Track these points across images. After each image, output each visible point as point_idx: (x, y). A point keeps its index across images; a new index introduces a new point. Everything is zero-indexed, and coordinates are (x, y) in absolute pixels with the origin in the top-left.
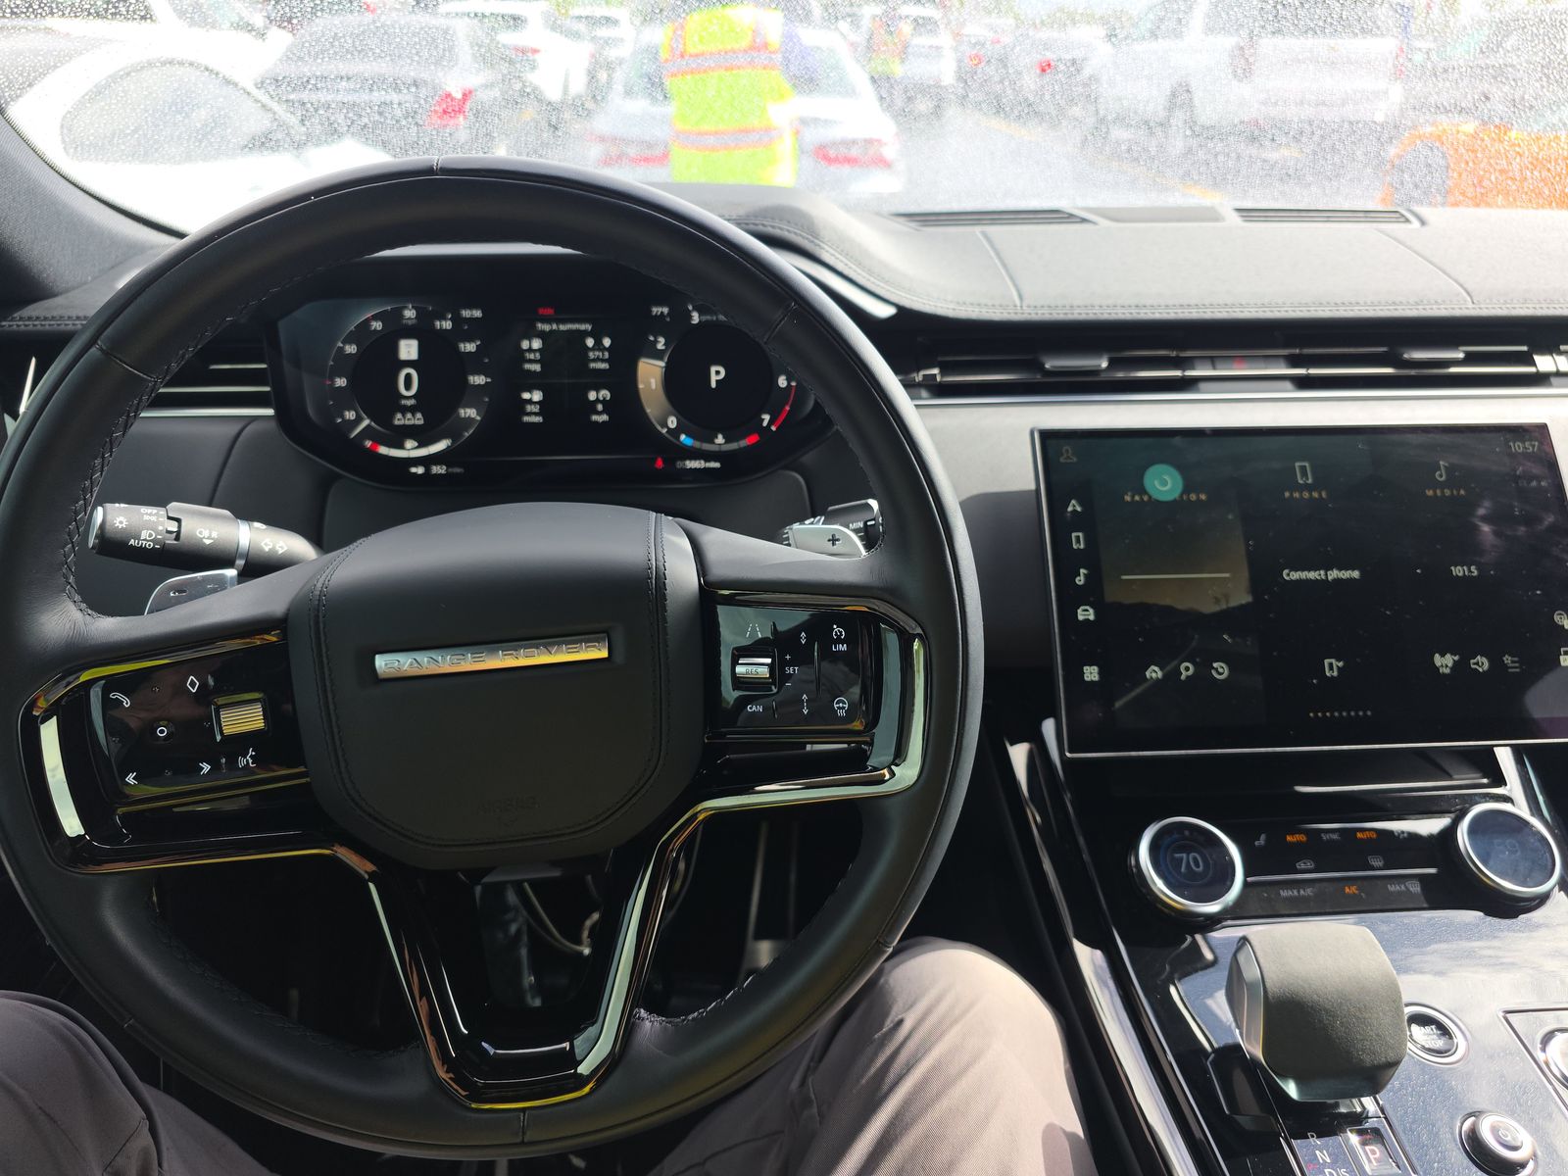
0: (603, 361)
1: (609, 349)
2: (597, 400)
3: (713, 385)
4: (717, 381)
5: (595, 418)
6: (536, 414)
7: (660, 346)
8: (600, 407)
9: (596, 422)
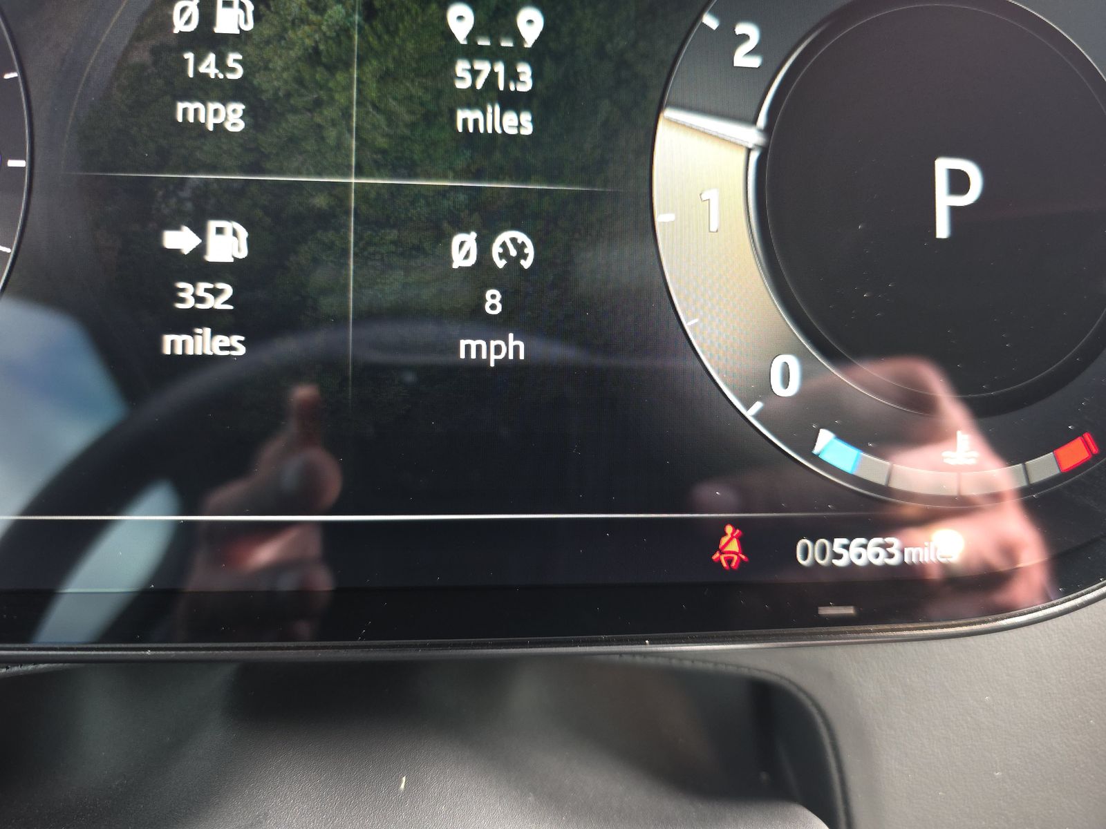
0: (511, 102)
1: (536, 56)
2: (483, 272)
3: (943, 230)
4: (954, 211)
5: (470, 347)
6: (218, 323)
7: (744, 58)
8: (493, 301)
9: (478, 367)
